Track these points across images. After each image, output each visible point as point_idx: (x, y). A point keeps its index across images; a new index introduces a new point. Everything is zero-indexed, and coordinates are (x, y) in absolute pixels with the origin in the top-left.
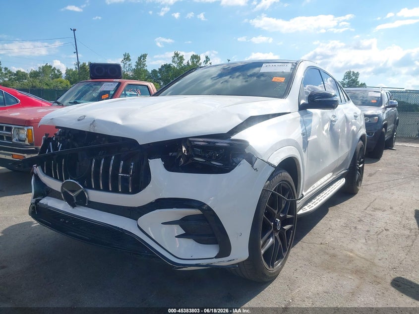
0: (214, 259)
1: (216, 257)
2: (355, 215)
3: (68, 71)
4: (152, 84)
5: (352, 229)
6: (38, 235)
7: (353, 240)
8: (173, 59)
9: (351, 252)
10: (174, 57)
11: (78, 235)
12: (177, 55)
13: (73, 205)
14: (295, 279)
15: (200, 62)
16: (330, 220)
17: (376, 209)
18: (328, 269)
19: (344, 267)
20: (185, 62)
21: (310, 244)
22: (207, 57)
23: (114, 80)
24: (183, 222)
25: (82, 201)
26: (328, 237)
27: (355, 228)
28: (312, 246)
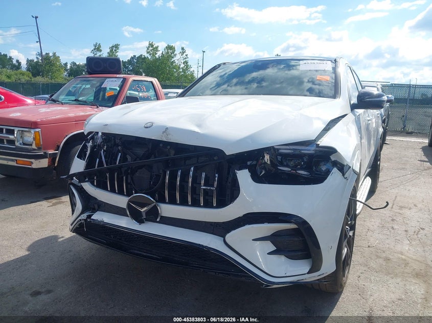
0: (307, 275)
1: (308, 273)
2: (385, 214)
3: (29, 62)
4: (156, 79)
5: (390, 229)
6: (70, 251)
7: (397, 241)
8: (148, 49)
9: (402, 254)
10: (149, 47)
11: (145, 254)
12: (151, 45)
13: (140, 221)
14: (363, 286)
15: (175, 53)
16: (364, 221)
17: (401, 208)
18: (390, 274)
19: (403, 271)
20: (159, 54)
21: (359, 248)
22: (183, 49)
23: (118, 76)
24: (273, 238)
25: (153, 216)
26: (372, 239)
27: (393, 228)
28: (362, 250)
